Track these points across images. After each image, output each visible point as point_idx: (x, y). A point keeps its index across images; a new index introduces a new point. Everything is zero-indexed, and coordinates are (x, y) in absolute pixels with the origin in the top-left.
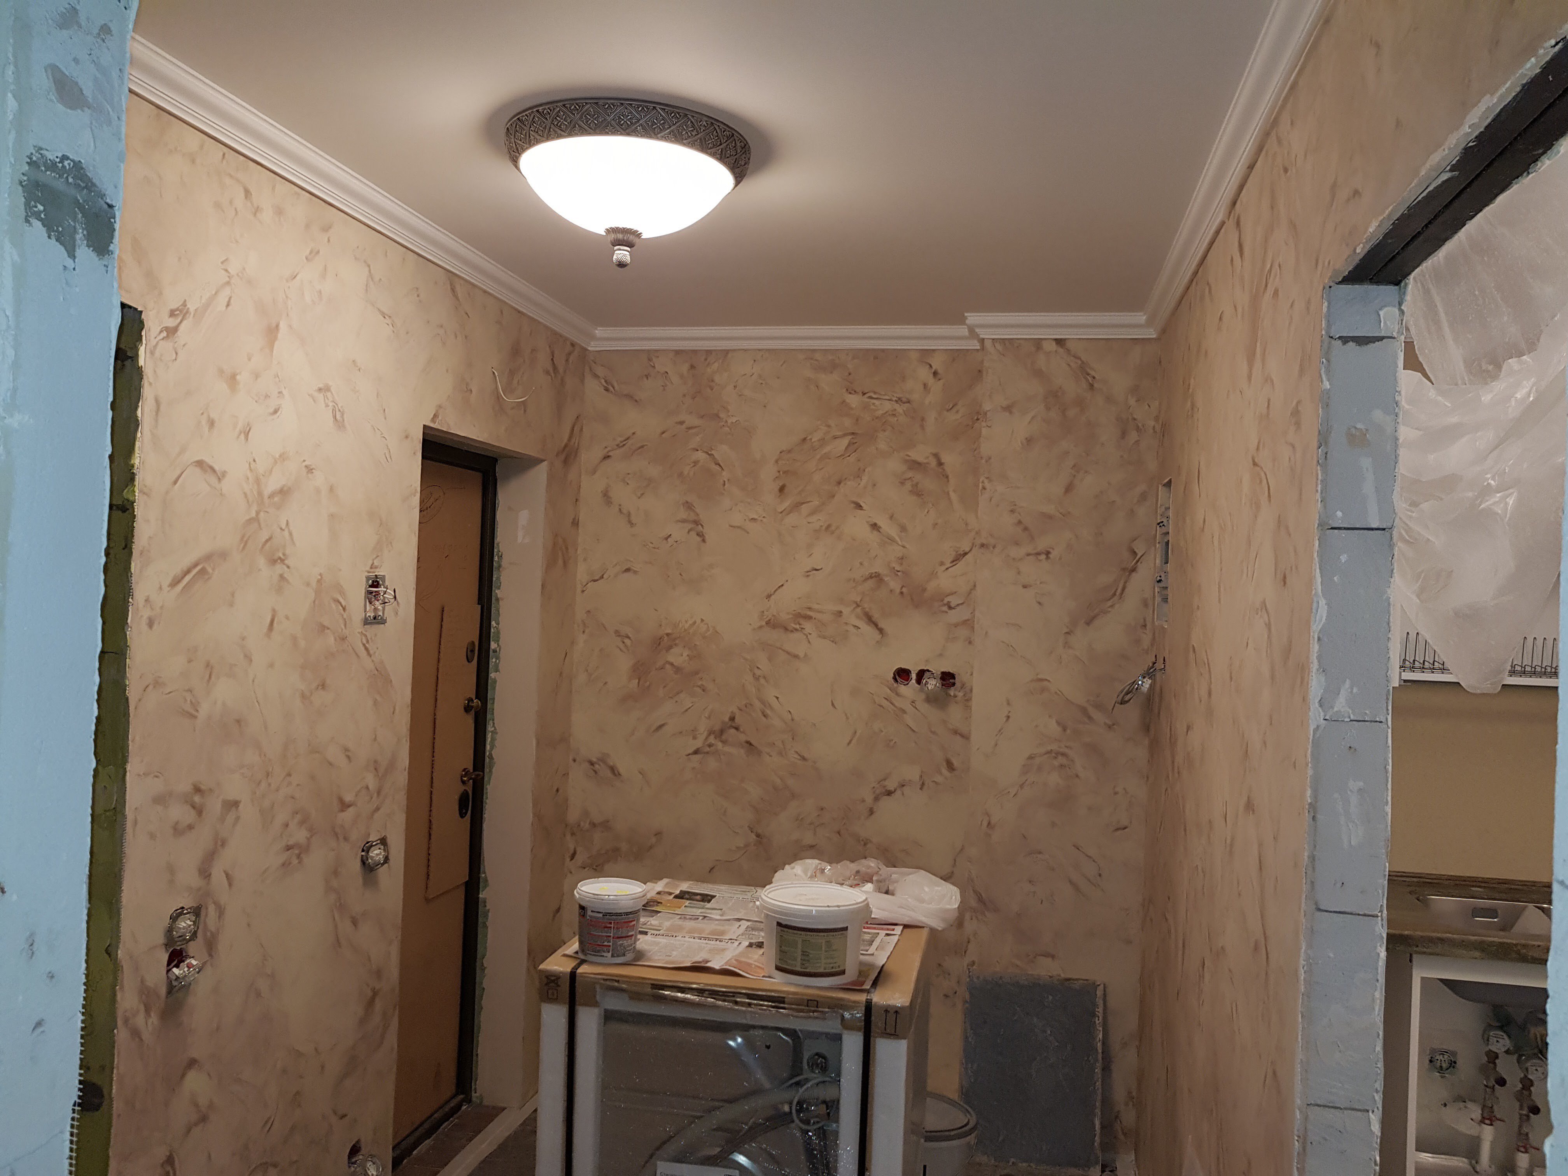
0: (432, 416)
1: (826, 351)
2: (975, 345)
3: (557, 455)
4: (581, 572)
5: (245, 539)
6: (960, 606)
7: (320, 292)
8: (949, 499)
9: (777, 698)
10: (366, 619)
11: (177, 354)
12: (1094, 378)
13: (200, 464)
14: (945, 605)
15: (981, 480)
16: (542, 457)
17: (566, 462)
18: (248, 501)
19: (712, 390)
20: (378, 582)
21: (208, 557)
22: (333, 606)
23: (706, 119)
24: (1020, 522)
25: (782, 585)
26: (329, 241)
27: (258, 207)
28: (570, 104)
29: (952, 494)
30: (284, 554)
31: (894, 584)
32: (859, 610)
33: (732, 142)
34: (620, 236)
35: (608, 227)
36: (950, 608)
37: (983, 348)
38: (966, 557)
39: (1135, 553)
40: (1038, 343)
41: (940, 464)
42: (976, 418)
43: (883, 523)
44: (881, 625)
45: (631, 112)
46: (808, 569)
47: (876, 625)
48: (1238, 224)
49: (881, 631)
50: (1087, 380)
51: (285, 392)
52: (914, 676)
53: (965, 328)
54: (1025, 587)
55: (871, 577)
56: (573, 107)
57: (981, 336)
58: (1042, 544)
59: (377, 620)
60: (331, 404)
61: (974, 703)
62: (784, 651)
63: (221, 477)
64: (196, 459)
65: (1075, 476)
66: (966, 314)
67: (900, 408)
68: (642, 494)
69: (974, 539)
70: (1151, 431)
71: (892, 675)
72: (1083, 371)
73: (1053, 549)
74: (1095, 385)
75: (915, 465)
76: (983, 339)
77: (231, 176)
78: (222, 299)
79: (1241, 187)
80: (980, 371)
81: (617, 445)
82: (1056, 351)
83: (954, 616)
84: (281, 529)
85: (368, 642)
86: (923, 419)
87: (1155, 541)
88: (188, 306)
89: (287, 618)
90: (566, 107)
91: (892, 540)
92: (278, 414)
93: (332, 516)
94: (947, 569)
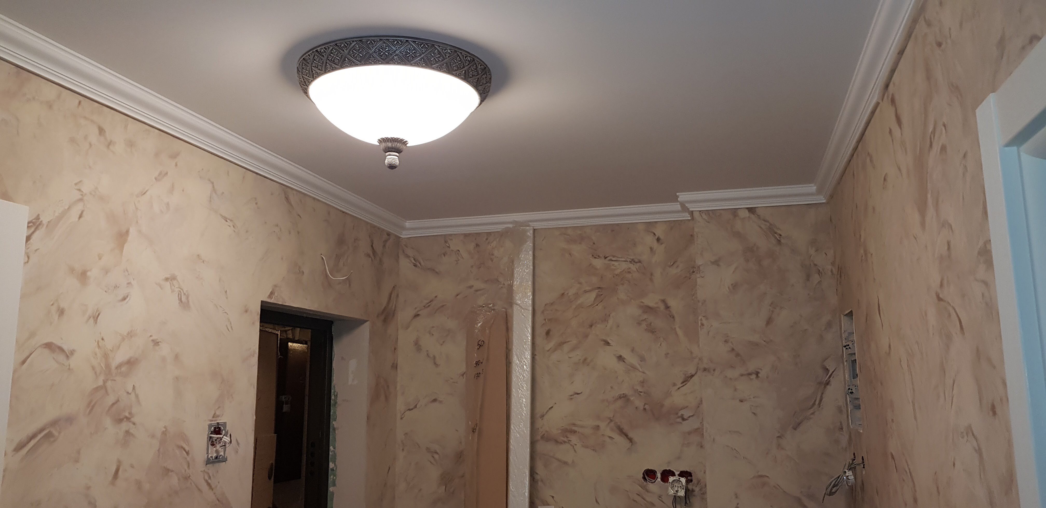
0: (269, 294)
1: (575, 228)
2: (687, 217)
3: (378, 316)
4: (400, 404)
5: (92, 404)
6: (691, 418)
7: (168, 204)
8: (676, 334)
9: (553, 497)
10: (208, 459)
11: (28, 257)
12: (781, 235)
13: (49, 346)
14: (679, 417)
15: (700, 318)
16: (365, 319)
17: (385, 321)
18: (96, 373)
19: (492, 261)
20: (220, 428)
21: (54, 423)
22: (177, 452)
23: (449, 48)
24: (733, 350)
25: (552, 407)
26: (176, 165)
27: (111, 141)
28: (340, 43)
29: (678, 329)
30: (130, 413)
31: (639, 403)
32: (612, 424)
33: (473, 66)
34: (390, 145)
35: (380, 137)
36: (684, 419)
37: (693, 218)
38: (693, 378)
39: (827, 370)
40: (734, 212)
41: (667, 307)
42: (692, 271)
43: (626, 354)
44: (630, 435)
45: (389, 46)
46: (572, 393)
47: (626, 436)
48: (893, 101)
49: (631, 440)
50: (776, 238)
51: (133, 282)
52: (659, 475)
53: (678, 204)
54: (741, 401)
55: (620, 397)
56: (343, 45)
57: (691, 209)
58: (752, 366)
59: (218, 459)
60: (177, 290)
61: (709, 496)
62: (556, 459)
63: (69, 355)
64: (46, 341)
65: (773, 311)
66: (677, 194)
67: (633, 267)
68: (444, 342)
69: (698, 364)
70: (830, 273)
71: (642, 475)
72: (771, 230)
73: (761, 369)
74: (782, 241)
75: (648, 309)
76: (692, 211)
77: (85, 118)
78: (75, 212)
79: (893, 71)
80: (692, 235)
81: (424, 306)
82: (749, 217)
83: (687, 426)
84: (128, 393)
85: (210, 478)
86: (652, 274)
87: (843, 360)
88: (41, 219)
89: (132, 466)
90: (338, 46)
91: (634, 368)
92: (127, 300)
93: (177, 378)
94: (679, 388)
